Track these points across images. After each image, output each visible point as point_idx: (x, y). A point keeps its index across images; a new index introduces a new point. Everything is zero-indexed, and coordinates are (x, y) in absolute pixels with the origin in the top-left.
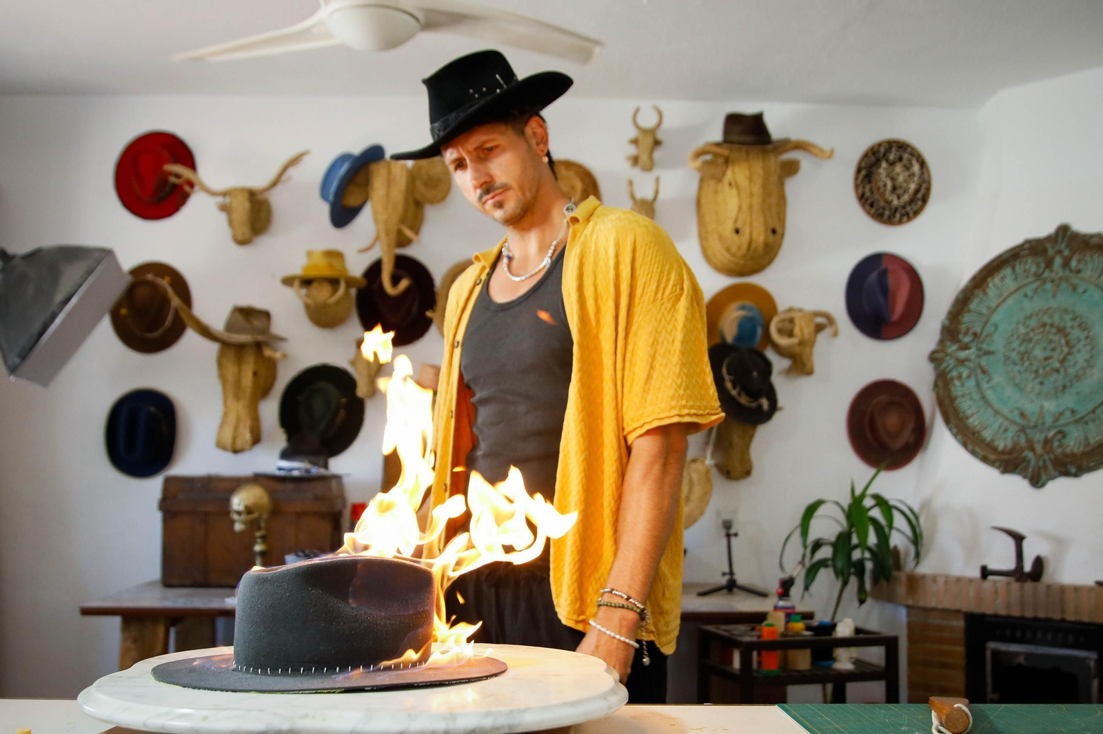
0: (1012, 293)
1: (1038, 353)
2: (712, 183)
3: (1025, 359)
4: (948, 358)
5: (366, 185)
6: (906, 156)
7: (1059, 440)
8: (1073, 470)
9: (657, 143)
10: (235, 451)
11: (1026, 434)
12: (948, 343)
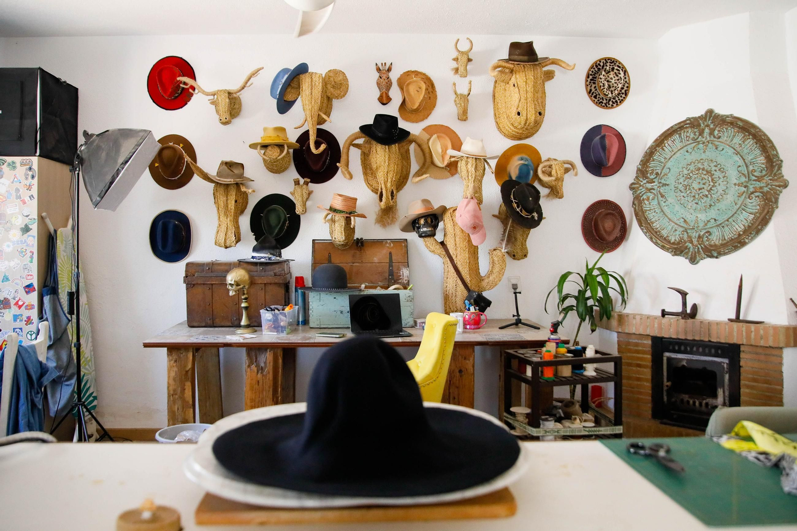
0: (679, 150)
1: (696, 185)
2: (502, 84)
3: (687, 189)
4: (641, 188)
5: (299, 87)
6: (616, 68)
7: (707, 237)
8: (715, 255)
9: (469, 60)
10: (226, 248)
11: (687, 233)
12: (641, 180)
